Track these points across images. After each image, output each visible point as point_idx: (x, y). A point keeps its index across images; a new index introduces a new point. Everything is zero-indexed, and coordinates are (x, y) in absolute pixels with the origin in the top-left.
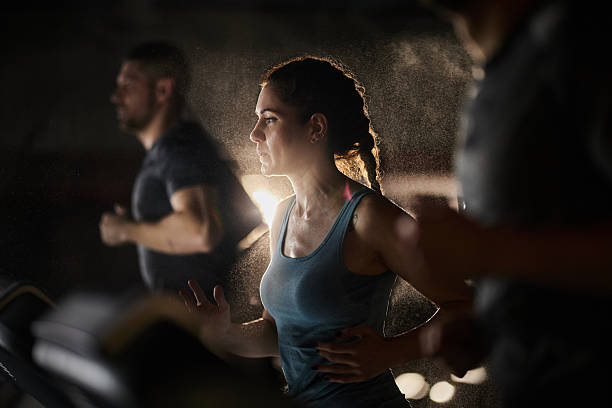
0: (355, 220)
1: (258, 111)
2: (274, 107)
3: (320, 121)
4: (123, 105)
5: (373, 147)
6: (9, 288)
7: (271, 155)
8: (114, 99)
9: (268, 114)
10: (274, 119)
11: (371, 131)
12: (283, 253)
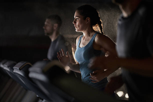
0: (95, 39)
1: (75, 17)
2: (78, 16)
3: (89, 19)
5: (101, 24)
6: (24, 63)
7: (78, 27)
9: (77, 18)
10: (78, 19)
11: (100, 20)
12: (79, 47)
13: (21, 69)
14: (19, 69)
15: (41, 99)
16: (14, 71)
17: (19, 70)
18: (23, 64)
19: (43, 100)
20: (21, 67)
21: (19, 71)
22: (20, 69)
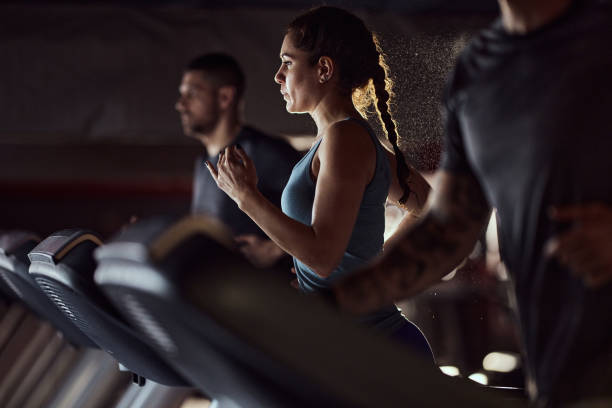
3: (327, 63)
4: (188, 112)
6: (74, 236)
8: (179, 107)
13: (59, 257)
14: (53, 257)
15: (136, 381)
16: (32, 270)
17: (52, 264)
18: (68, 239)
19: (143, 383)
20: (59, 251)
21: (52, 268)
22: (56, 261)
